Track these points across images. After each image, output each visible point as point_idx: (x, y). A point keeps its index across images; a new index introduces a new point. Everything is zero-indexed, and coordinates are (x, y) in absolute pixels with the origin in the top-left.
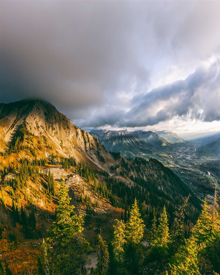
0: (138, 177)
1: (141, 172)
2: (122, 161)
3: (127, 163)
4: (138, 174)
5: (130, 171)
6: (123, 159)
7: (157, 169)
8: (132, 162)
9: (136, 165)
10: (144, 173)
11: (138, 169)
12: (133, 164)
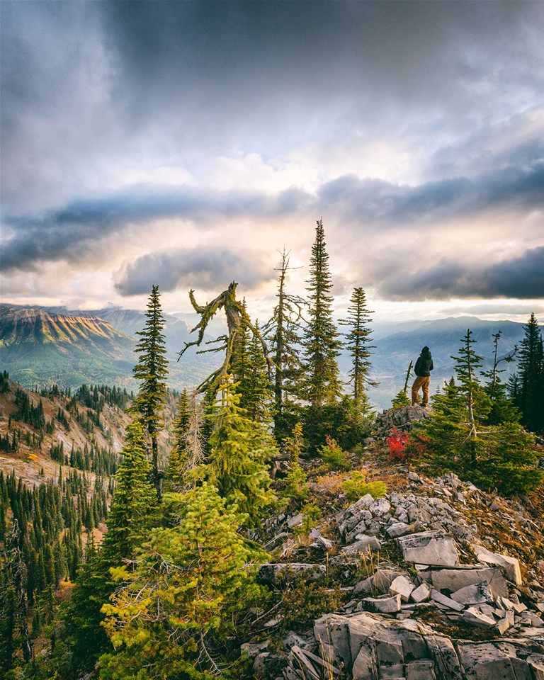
0: (86, 447)
1: (102, 429)
2: (16, 402)
3: (40, 405)
4: (88, 439)
5: (50, 430)
6: (19, 393)
7: (171, 416)
8: (64, 400)
9: (82, 410)
10: (113, 429)
11: (91, 421)
12: (68, 408)
